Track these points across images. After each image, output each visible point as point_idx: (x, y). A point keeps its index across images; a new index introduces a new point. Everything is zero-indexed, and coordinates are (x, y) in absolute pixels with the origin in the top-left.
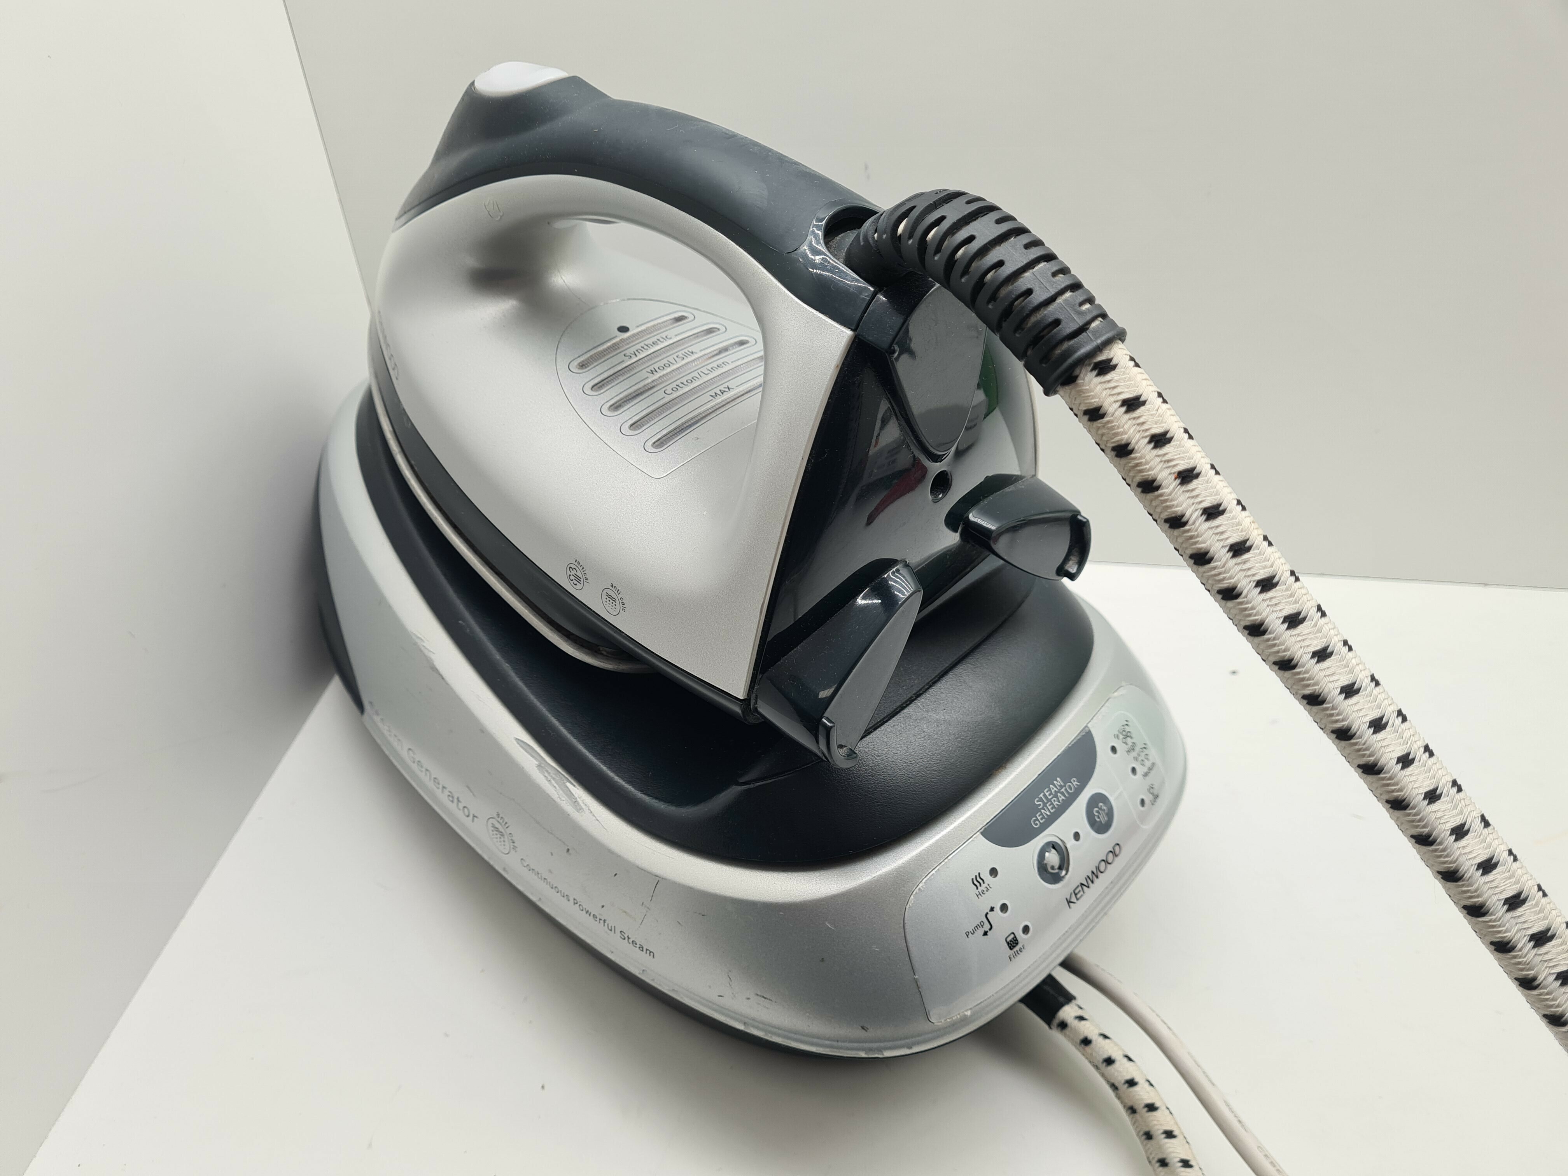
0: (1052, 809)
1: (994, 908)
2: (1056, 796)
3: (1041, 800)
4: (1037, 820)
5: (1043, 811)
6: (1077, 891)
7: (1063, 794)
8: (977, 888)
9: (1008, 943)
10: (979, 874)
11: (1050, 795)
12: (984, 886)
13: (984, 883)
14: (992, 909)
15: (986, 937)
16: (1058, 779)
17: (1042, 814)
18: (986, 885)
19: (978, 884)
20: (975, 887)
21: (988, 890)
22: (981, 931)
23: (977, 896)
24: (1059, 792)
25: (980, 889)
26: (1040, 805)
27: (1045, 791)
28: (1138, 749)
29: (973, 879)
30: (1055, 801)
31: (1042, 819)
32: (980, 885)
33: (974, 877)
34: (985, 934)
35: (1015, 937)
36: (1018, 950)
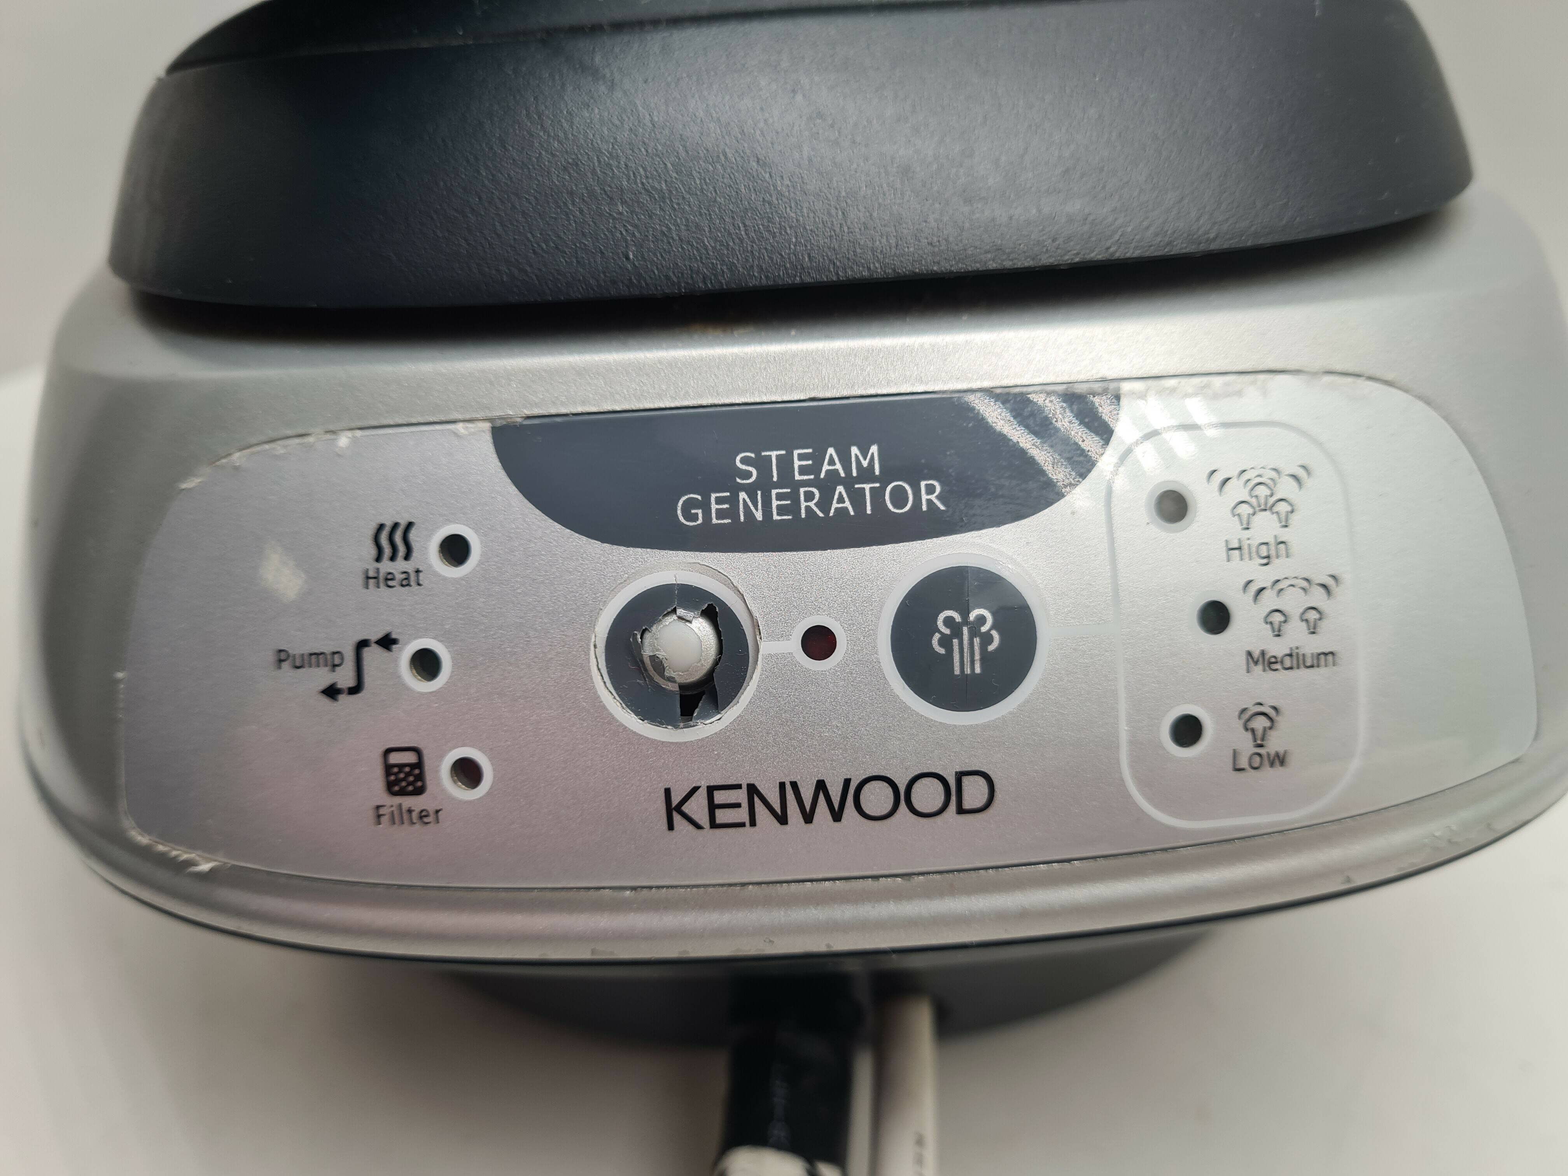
0: (781, 510)
1: (395, 641)
2: (827, 486)
3: (763, 465)
4: (705, 506)
5: (743, 495)
6: (720, 797)
7: (857, 498)
8: (378, 559)
9: (388, 769)
10: (410, 525)
11: (803, 470)
12: (400, 565)
13: (407, 557)
14: (387, 642)
15: (325, 701)
16: (874, 449)
17: (733, 500)
18: (409, 566)
19: (387, 551)
20: (373, 552)
21: (405, 583)
22: (322, 677)
23: (368, 578)
24: (849, 482)
25: (386, 566)
26: (747, 475)
27: (796, 452)
28: (1279, 568)
29: (381, 527)
30: (809, 496)
31: (721, 514)
32: (393, 558)
33: (389, 524)
34: (332, 692)
35: (419, 765)
36: (417, 810)
